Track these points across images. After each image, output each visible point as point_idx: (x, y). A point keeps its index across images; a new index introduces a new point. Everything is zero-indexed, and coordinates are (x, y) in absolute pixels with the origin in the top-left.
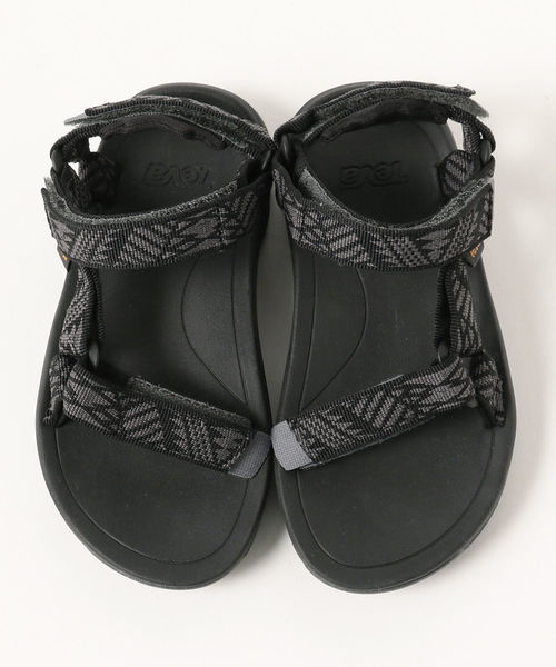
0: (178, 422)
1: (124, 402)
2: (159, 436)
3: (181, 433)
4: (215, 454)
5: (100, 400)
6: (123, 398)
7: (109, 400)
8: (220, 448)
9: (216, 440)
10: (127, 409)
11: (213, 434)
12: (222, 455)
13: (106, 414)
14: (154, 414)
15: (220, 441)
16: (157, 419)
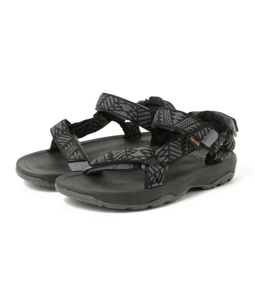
0: (71, 144)
1: (65, 132)
3: (69, 146)
4: (70, 155)
5: (61, 128)
7: (63, 129)
10: (64, 134)
11: (76, 151)
12: (72, 157)
13: (58, 132)
14: (69, 139)
15: (75, 154)
16: (68, 141)
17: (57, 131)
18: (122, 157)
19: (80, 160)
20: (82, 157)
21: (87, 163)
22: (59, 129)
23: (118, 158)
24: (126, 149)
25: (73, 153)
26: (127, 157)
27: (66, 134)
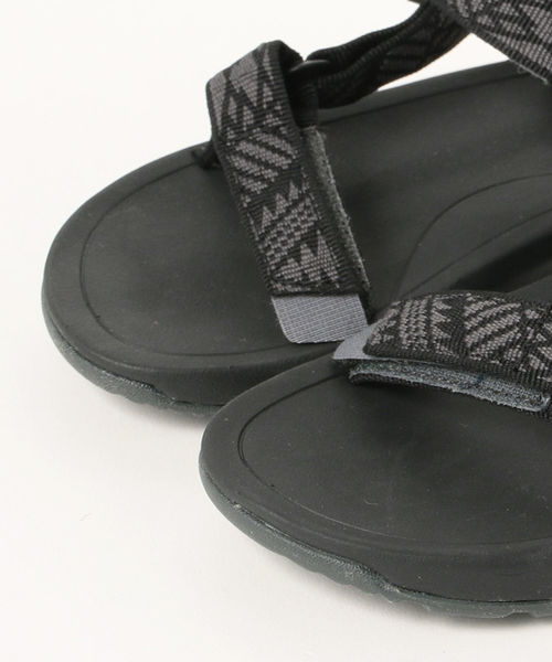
0: (294, 192)
1: (270, 120)
2: (258, 187)
3: (282, 204)
4: (284, 261)
5: (251, 90)
6: (276, 114)
7: (260, 100)
8: (299, 261)
9: (305, 250)
10: (266, 130)
11: (310, 240)
12: (291, 270)
13: (240, 113)
14: (283, 162)
15: (306, 254)
16: (279, 169)
17: (233, 105)
18: (501, 351)
19: (326, 289)
20: (333, 275)
21: (354, 304)
22: (242, 99)
23: (484, 350)
24: (521, 311)
25: (298, 244)
26: (525, 360)
27: (275, 131)
